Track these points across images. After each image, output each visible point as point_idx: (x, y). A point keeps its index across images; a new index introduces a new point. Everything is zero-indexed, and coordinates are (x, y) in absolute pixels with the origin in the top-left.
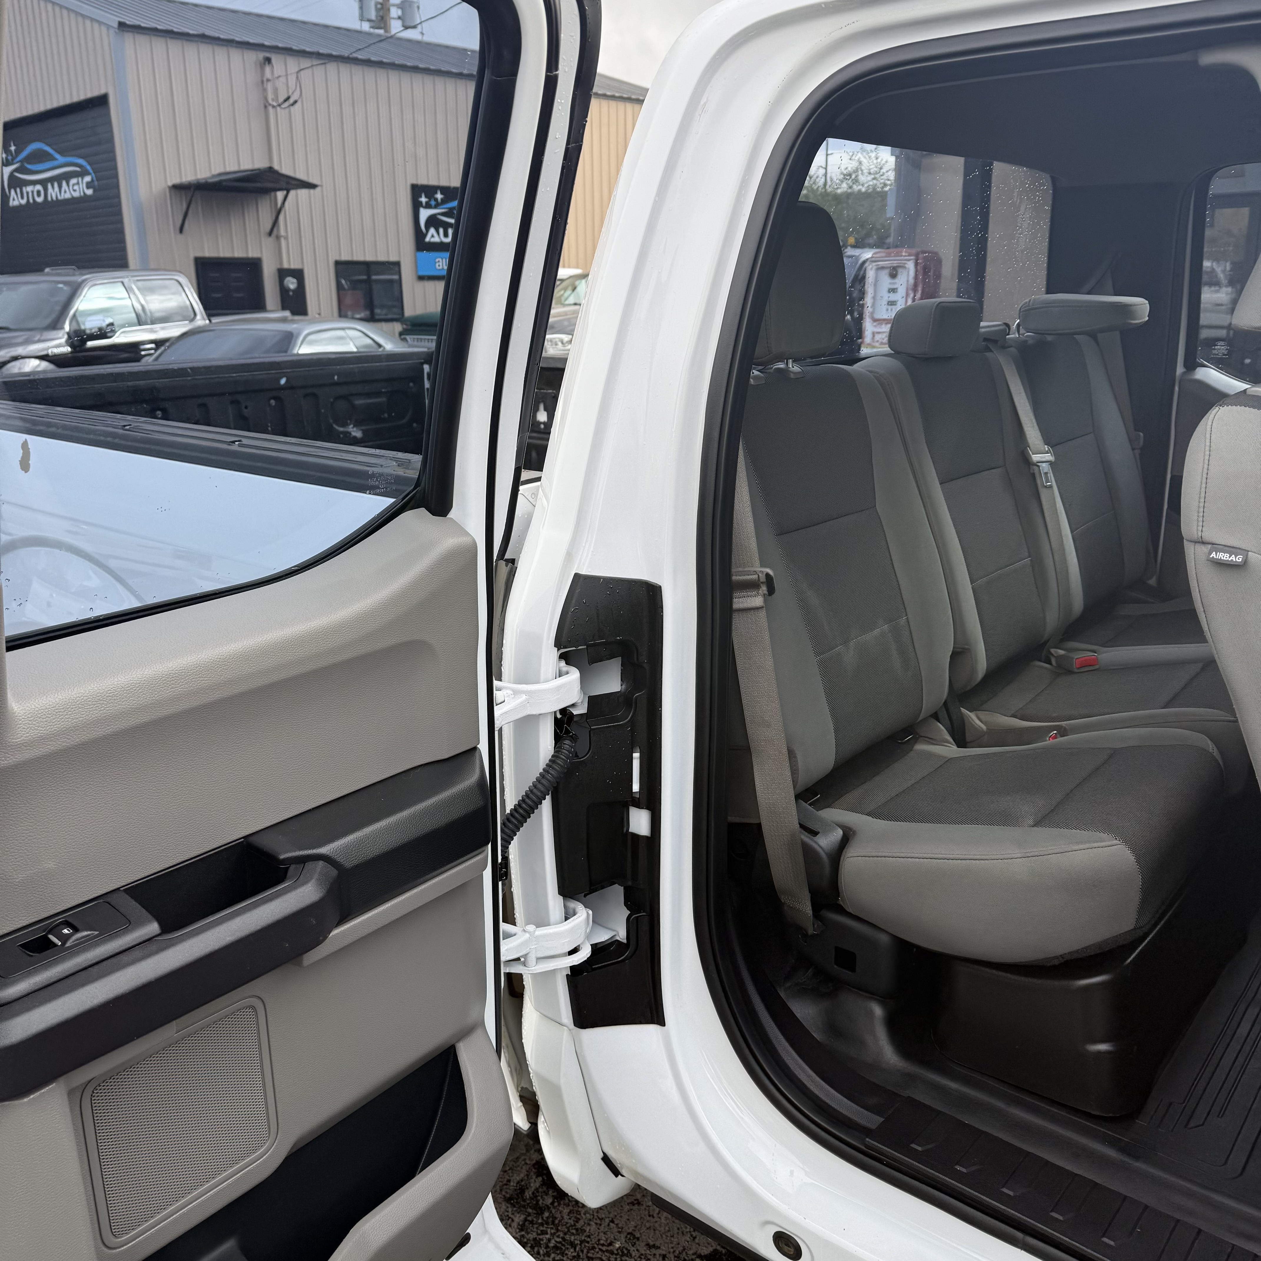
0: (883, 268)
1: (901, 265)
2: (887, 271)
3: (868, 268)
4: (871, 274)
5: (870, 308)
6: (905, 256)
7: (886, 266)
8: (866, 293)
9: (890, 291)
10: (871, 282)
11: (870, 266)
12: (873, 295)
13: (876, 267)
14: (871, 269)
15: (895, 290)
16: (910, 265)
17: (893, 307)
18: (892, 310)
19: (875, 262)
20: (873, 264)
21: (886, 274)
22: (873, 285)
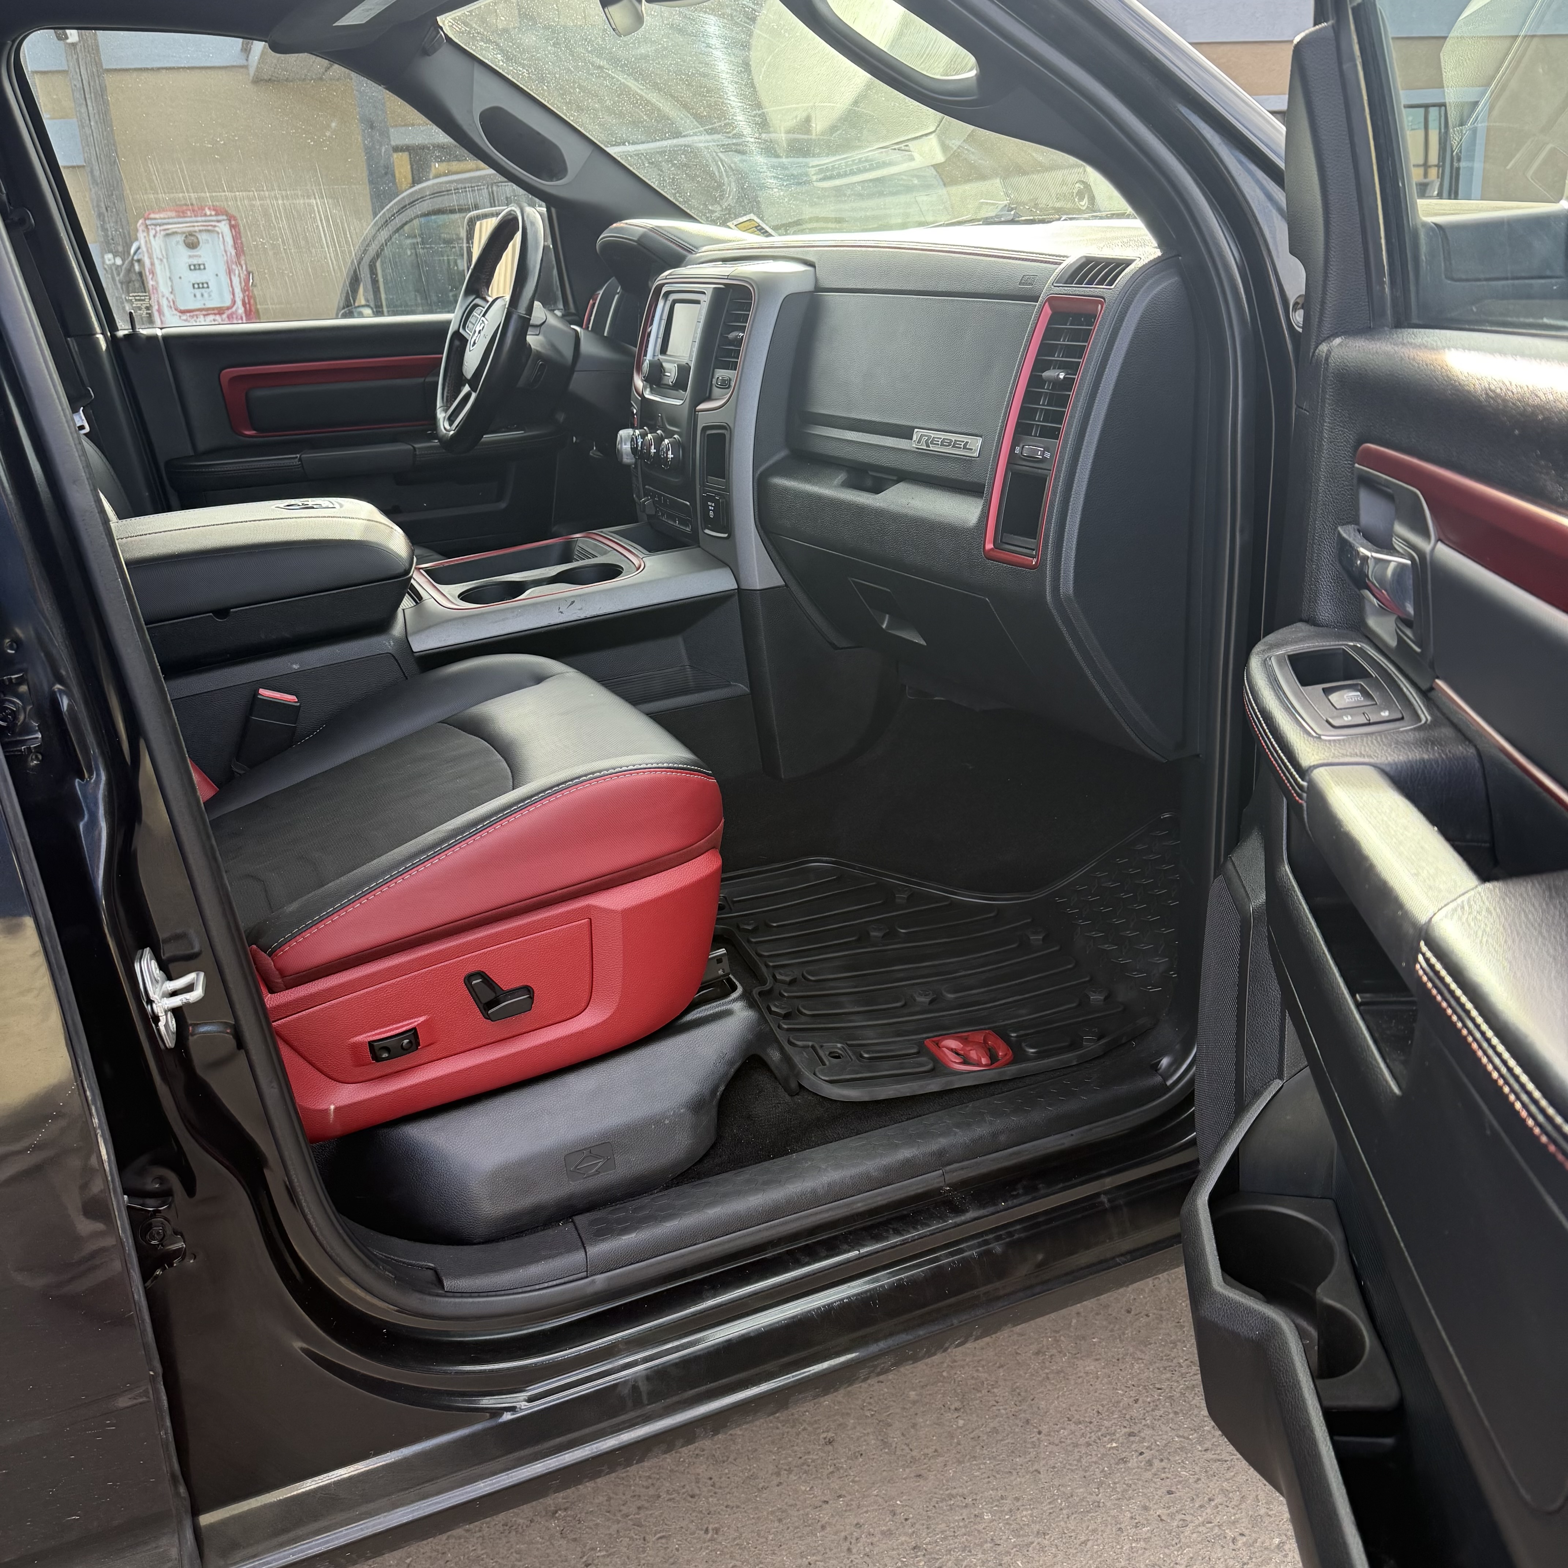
0: (176, 233)
1: (210, 228)
2: (180, 238)
3: (148, 234)
4: (157, 244)
5: (167, 294)
6: (211, 215)
7: (178, 230)
8: (153, 273)
9: (192, 267)
10: (160, 256)
11: (152, 233)
12: (168, 275)
13: (163, 233)
14: (155, 236)
15: (202, 267)
16: (224, 227)
17: (203, 290)
18: (202, 295)
19: (160, 225)
20: (158, 228)
21: (178, 243)
22: (165, 260)
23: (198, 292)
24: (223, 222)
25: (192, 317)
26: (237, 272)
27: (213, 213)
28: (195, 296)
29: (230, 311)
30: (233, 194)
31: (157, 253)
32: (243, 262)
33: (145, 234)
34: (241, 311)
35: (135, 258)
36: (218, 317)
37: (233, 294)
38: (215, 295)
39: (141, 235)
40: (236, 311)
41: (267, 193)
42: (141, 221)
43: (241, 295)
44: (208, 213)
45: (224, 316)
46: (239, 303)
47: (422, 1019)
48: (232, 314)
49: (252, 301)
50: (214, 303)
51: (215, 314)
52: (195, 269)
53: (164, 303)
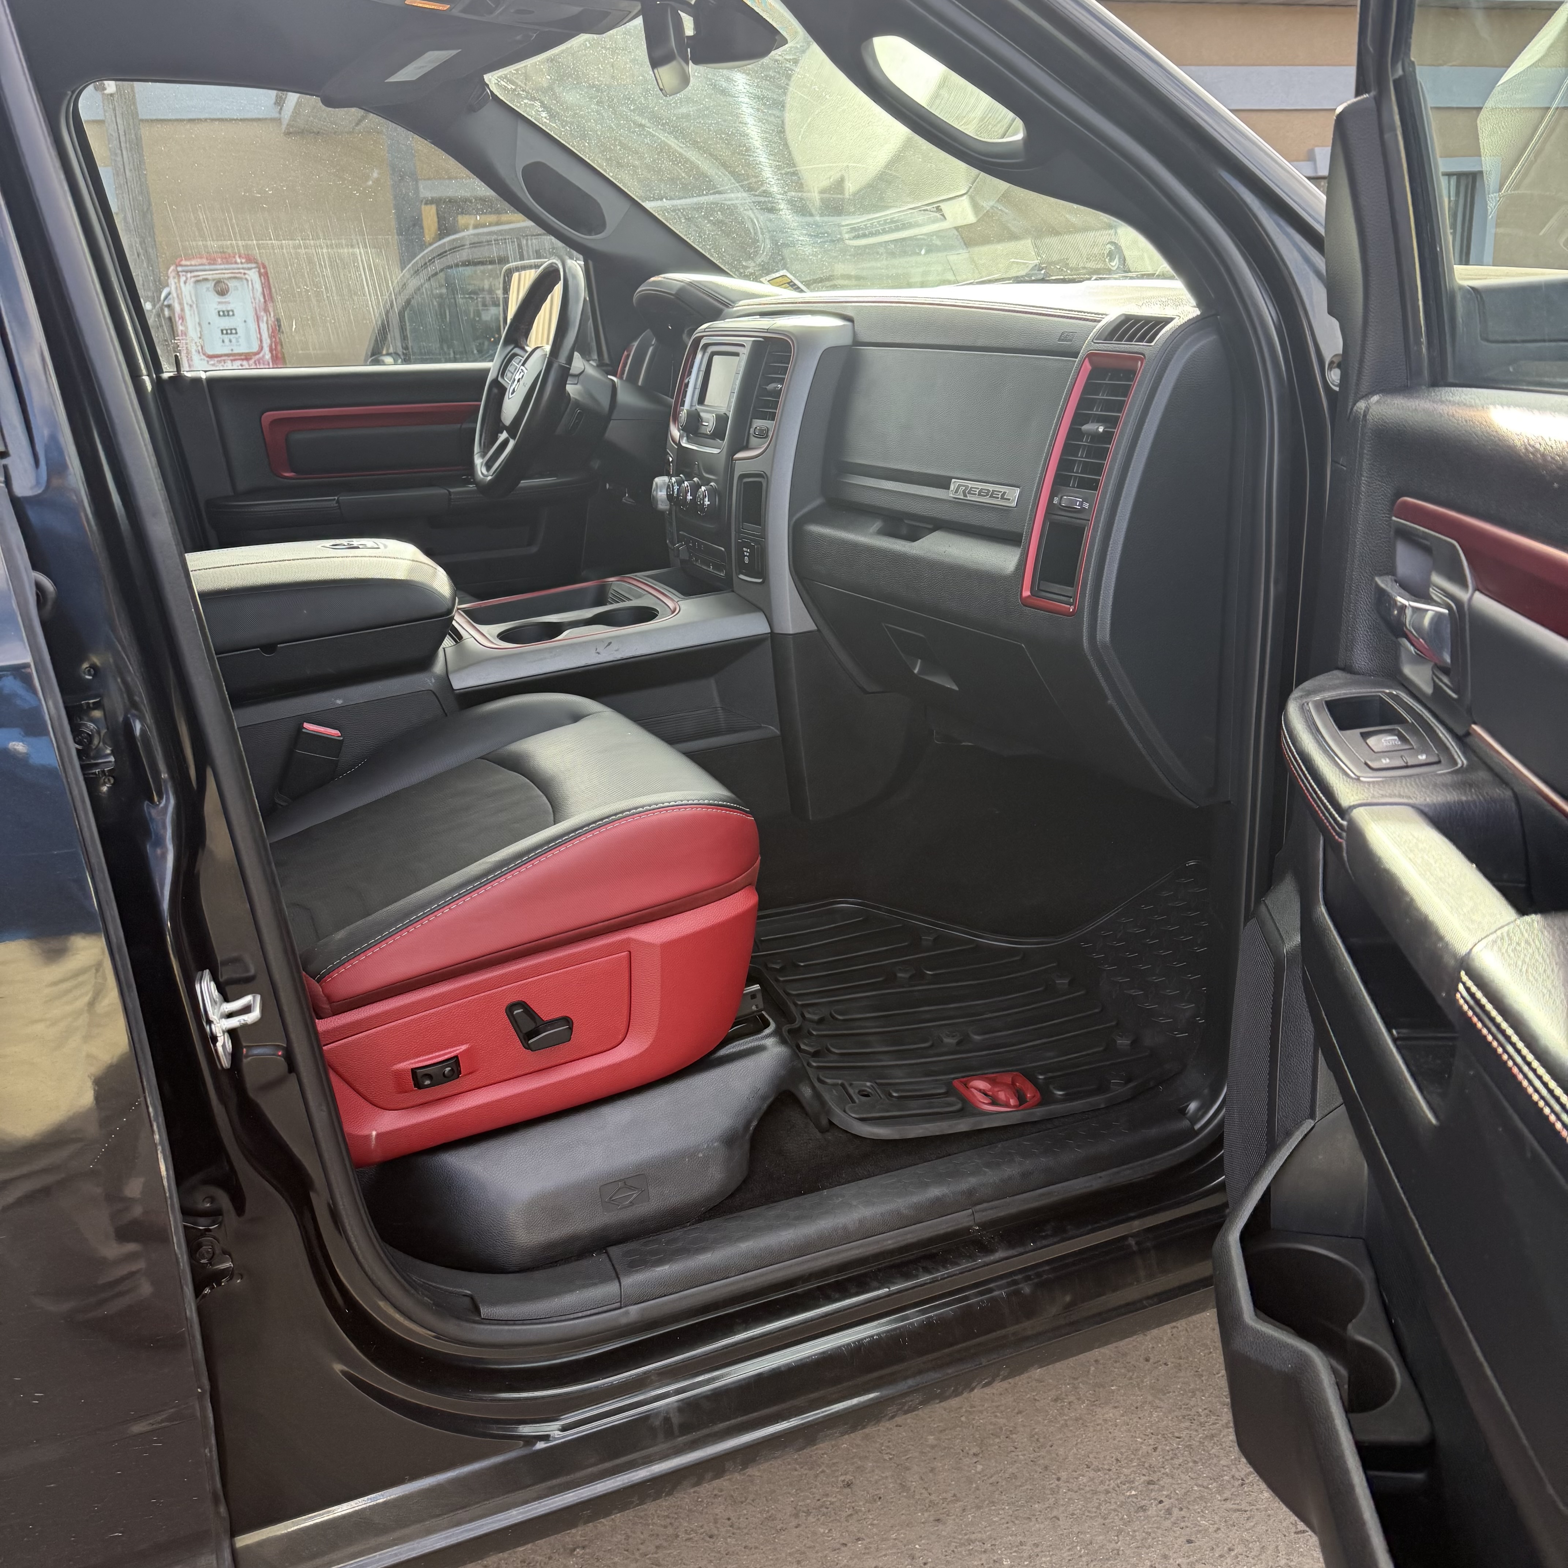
0: (206, 280)
1: (240, 275)
2: (211, 285)
3: (179, 281)
4: (187, 290)
5: (197, 340)
6: (242, 263)
7: (210, 277)
8: (182, 318)
9: (221, 313)
10: (190, 302)
11: (183, 279)
12: (197, 320)
13: (193, 279)
14: (185, 283)
15: (231, 313)
16: (253, 275)
17: (232, 336)
18: (230, 341)
19: (191, 272)
20: (189, 275)
21: (208, 289)
22: (195, 306)
23: (226, 338)
24: (253, 270)
25: (220, 362)
26: (265, 319)
27: (243, 261)
28: (223, 341)
29: (257, 357)
30: (279, 243)
31: (187, 299)
32: (271, 310)
33: (176, 280)
34: (268, 356)
35: (166, 303)
36: (245, 363)
37: (261, 341)
38: (242, 341)
39: (172, 282)
40: (264, 356)
41: (312, 242)
42: (172, 268)
43: (269, 341)
44: (238, 260)
45: (251, 362)
46: (266, 349)
47: (464, 1047)
48: (259, 360)
49: (279, 348)
50: (243, 349)
51: (242, 360)
52: (224, 315)
53: (193, 349)
